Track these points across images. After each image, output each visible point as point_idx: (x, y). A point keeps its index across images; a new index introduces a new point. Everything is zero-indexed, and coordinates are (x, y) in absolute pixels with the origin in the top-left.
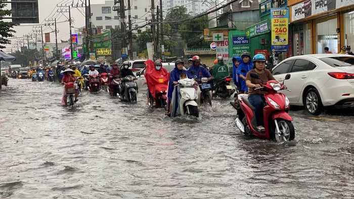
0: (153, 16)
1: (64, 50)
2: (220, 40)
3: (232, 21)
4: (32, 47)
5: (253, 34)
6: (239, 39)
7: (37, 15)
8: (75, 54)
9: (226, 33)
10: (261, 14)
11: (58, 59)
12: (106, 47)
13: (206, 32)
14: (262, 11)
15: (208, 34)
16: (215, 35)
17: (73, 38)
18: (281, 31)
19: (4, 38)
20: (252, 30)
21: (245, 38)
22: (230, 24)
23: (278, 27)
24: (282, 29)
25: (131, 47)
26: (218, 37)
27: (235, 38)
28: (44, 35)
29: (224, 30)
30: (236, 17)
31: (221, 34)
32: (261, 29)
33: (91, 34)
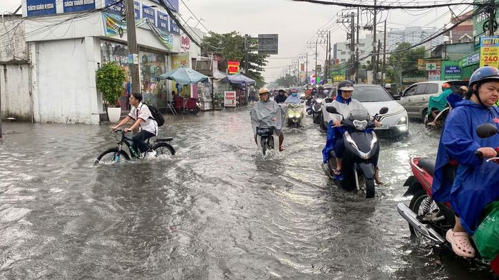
0: (375, 48)
1: (311, 77)
2: (433, 69)
3: (445, 52)
4: (292, 75)
5: (465, 64)
6: (451, 68)
7: (277, 48)
8: (318, 79)
9: (439, 63)
10: (475, 46)
11: (307, 83)
12: (341, 75)
13: (420, 62)
14: (476, 44)
15: (422, 64)
16: (428, 65)
17: (318, 68)
18: (491, 60)
19: (260, 66)
20: (464, 60)
21: (457, 68)
22: (443, 55)
23: (489, 56)
24: (492, 58)
25: (357, 75)
26: (431, 67)
27: (448, 68)
28: (300, 65)
29: (437, 61)
30: (450, 49)
31: (434, 64)
32: (474, 59)
33: (330, 65)
